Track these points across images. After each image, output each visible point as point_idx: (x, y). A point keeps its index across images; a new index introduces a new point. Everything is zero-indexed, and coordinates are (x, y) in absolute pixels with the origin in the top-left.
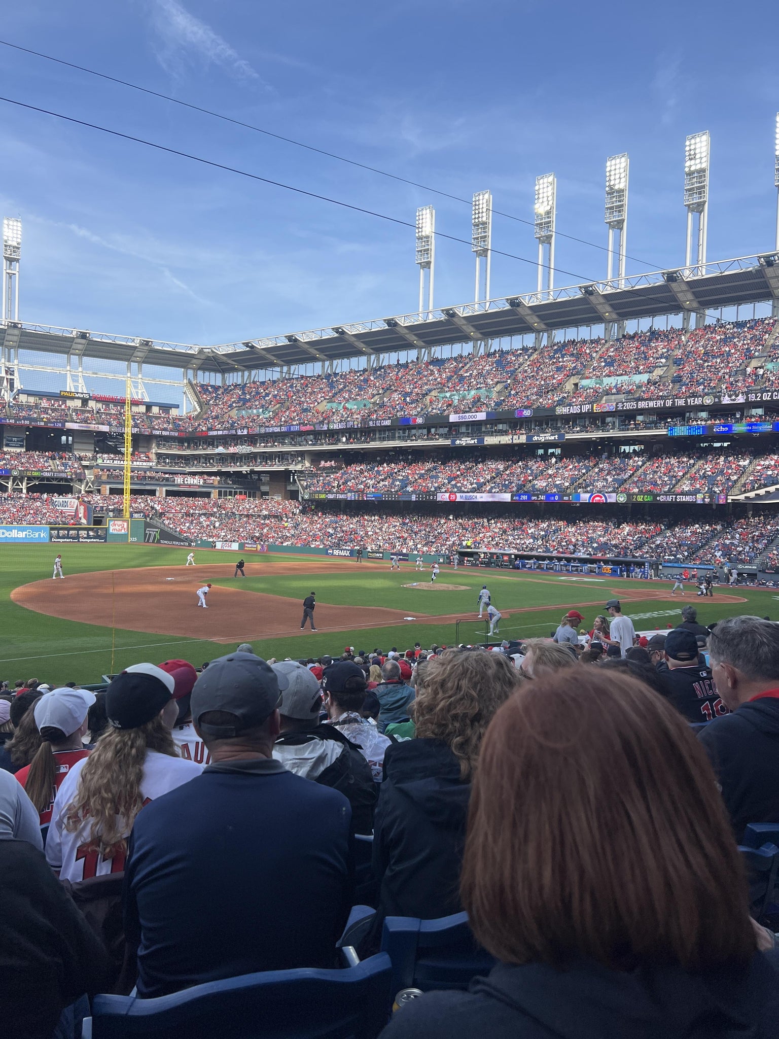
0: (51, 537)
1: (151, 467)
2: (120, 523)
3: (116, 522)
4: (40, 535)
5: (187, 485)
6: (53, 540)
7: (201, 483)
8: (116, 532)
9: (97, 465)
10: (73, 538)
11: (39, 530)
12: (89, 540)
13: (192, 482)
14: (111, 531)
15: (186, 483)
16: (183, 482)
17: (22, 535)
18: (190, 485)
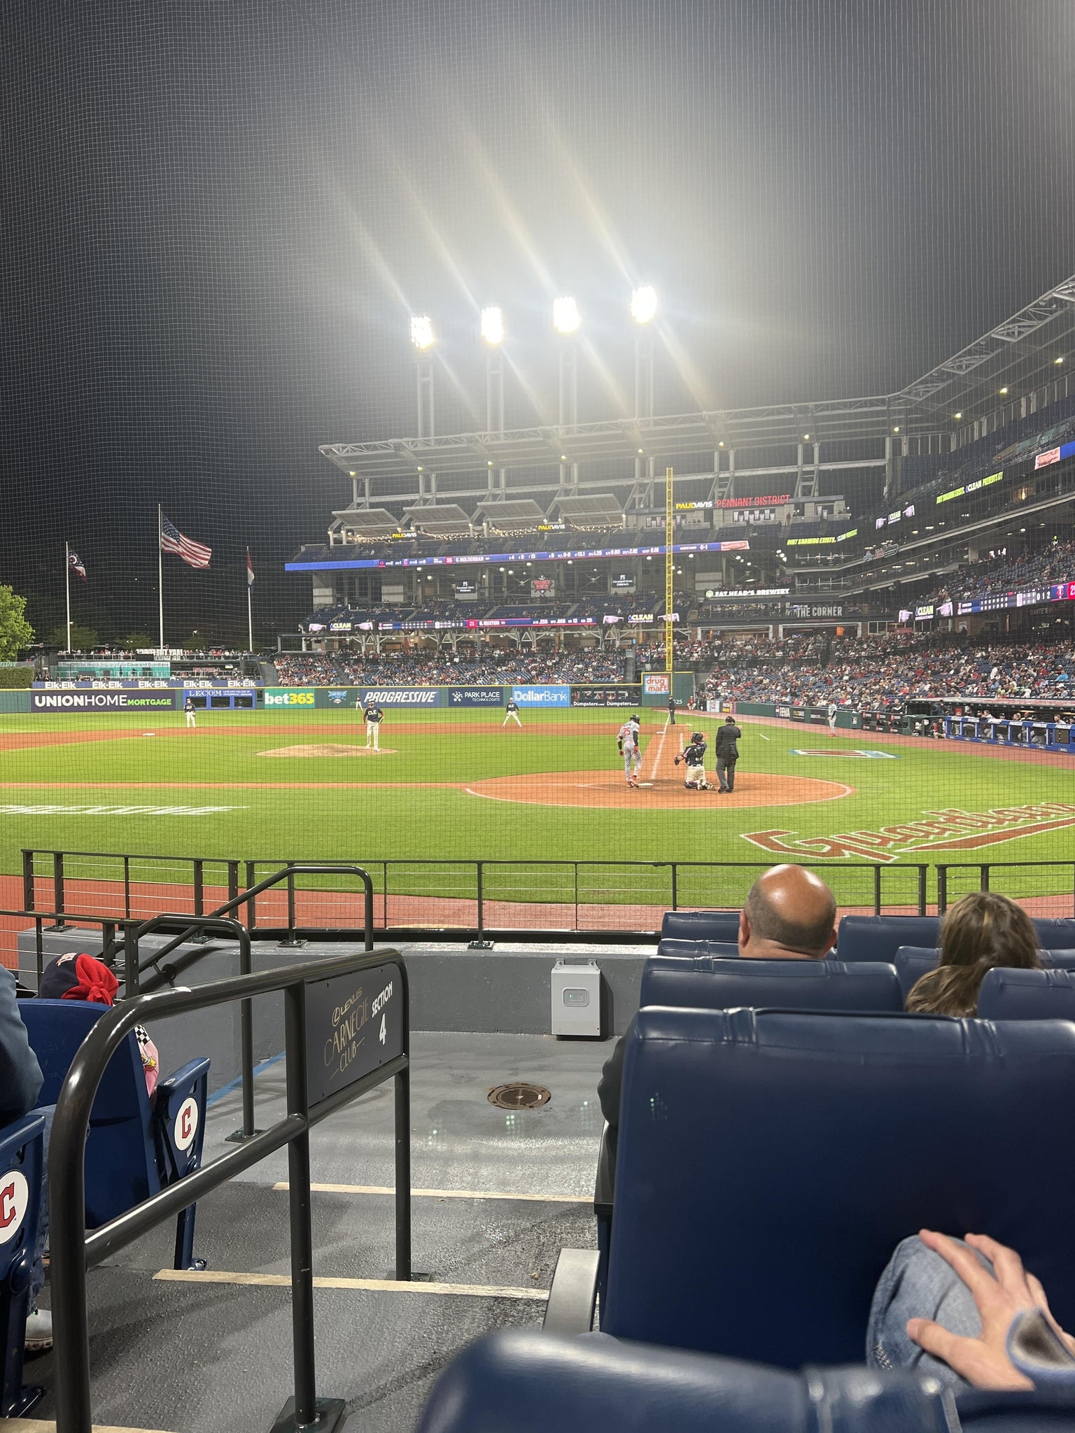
0: (573, 699)
1: (783, 596)
2: (659, 678)
3: (653, 678)
4: (559, 697)
5: (817, 617)
6: (575, 703)
7: (840, 612)
8: (653, 692)
9: (706, 599)
10: (599, 701)
11: (558, 690)
12: (618, 704)
13: (824, 612)
14: (647, 690)
15: (814, 615)
16: (811, 613)
17: (539, 697)
18: (821, 618)
